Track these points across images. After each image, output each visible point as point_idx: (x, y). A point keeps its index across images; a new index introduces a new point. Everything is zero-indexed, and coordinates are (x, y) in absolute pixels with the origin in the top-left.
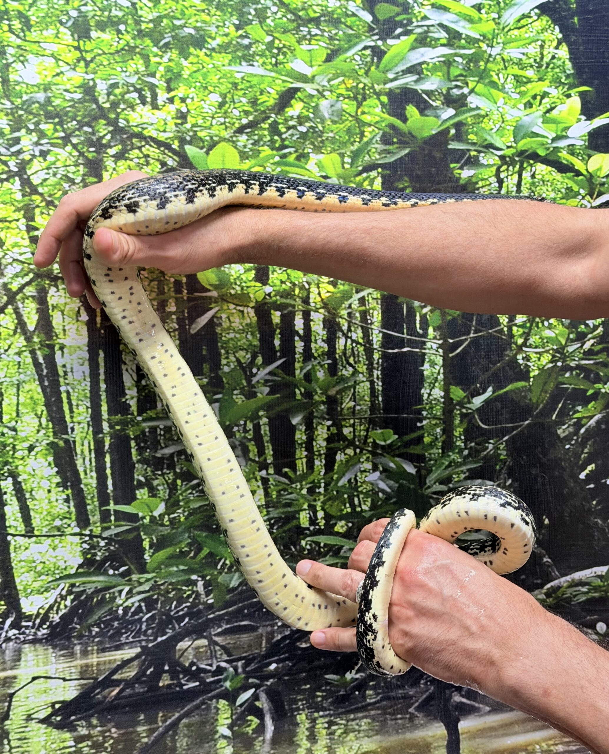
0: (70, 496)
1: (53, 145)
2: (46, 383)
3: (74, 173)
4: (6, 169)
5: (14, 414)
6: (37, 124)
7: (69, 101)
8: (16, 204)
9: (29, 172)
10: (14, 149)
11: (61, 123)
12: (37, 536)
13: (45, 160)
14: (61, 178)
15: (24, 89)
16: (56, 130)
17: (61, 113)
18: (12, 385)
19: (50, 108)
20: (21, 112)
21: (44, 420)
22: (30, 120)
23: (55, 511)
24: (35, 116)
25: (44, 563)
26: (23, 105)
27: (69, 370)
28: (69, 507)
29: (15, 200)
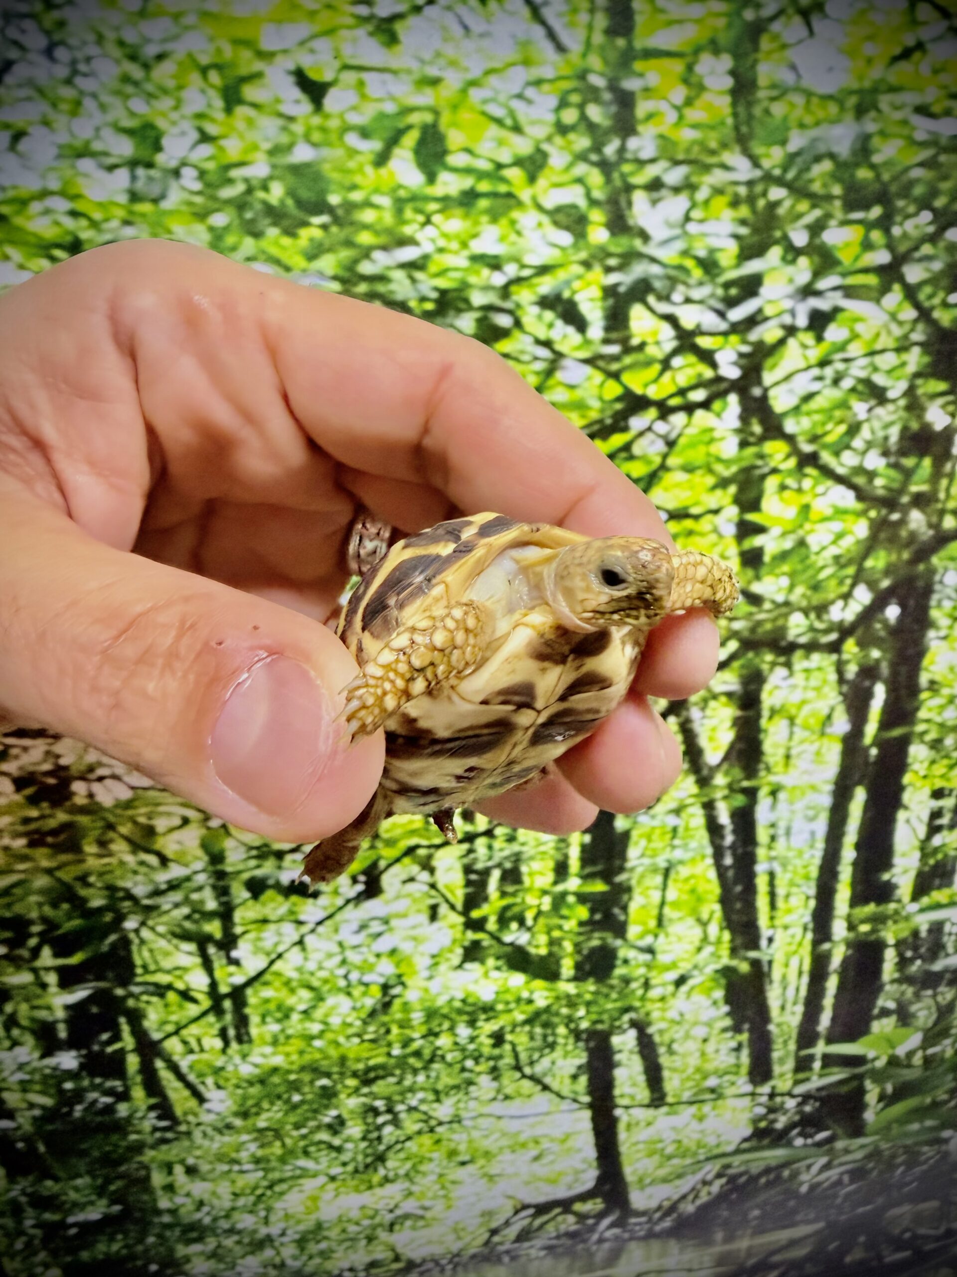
0: (745, 1043)
1: (849, 292)
2: (728, 861)
3: (889, 372)
4: (708, 373)
5: (653, 923)
6: (816, 229)
7: (923, 145)
8: (719, 468)
9: (768, 378)
10: (737, 314)
11: (885, 223)
12: (671, 1105)
13: (820, 339)
14: (853, 390)
15: (798, 113)
16: (867, 245)
17: (893, 188)
18: (655, 870)
19: (863, 174)
20: (776, 193)
21: (714, 929)
22: (800, 216)
23: (710, 1066)
24: (816, 200)
25: (679, 1142)
26: (785, 169)
27: (781, 831)
28: (738, 1058)
29: (719, 460)
